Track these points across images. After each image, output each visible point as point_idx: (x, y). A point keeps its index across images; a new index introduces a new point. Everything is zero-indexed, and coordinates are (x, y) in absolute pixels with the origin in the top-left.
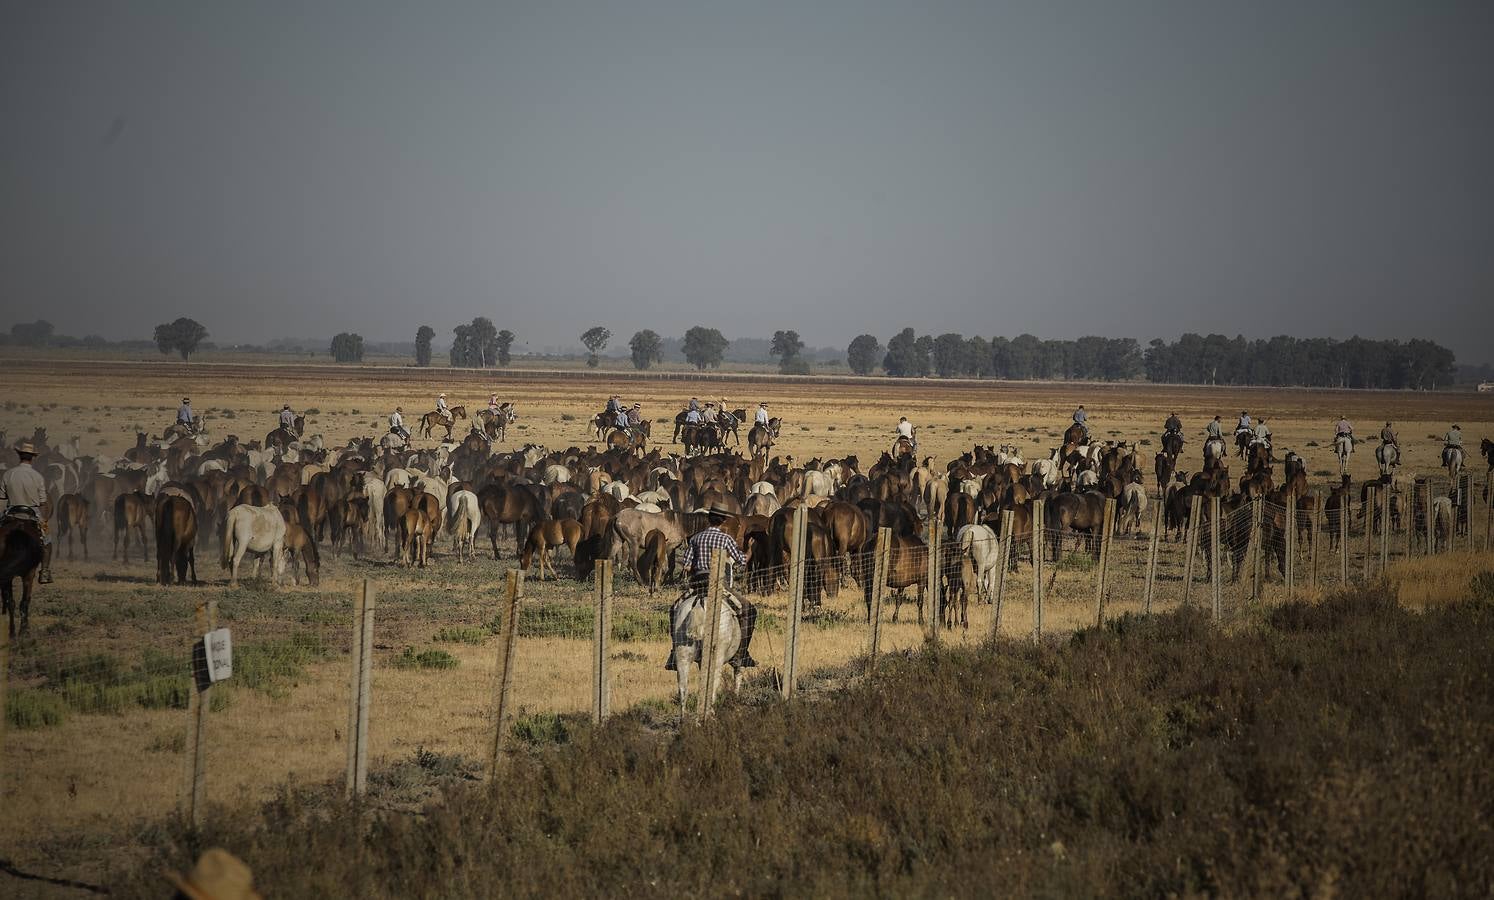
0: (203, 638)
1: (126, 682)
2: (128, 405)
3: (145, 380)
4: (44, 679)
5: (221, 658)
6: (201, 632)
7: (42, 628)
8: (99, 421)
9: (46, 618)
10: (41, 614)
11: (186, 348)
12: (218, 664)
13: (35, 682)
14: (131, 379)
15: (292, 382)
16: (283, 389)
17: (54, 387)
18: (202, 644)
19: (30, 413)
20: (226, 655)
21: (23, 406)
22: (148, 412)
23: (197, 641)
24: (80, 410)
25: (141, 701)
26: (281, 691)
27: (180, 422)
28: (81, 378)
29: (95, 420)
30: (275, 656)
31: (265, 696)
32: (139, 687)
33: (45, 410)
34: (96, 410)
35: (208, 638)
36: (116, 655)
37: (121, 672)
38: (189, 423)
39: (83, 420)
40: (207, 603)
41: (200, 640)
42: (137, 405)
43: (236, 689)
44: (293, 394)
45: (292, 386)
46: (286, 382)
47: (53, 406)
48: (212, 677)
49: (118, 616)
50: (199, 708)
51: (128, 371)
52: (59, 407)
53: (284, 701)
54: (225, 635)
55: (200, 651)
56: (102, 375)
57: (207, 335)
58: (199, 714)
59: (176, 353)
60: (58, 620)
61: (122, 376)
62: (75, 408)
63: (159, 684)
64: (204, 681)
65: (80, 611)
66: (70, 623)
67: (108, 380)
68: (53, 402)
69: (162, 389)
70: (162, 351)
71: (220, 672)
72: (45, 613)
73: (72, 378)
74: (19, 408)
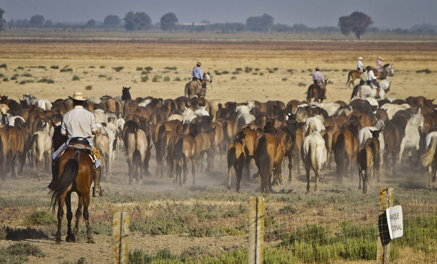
0: (385, 212)
1: (332, 242)
2: (324, 68)
3: (333, 52)
4: (280, 241)
5: (397, 224)
6: (384, 208)
7: (277, 209)
8: (305, 79)
9: (279, 204)
10: (275, 201)
11: (359, 32)
12: (395, 228)
13: (273, 243)
14: (324, 52)
15: (428, 52)
16: (423, 57)
17: (275, 57)
18: (385, 215)
19: (261, 74)
20: (400, 222)
21: (257, 70)
22: (336, 73)
23: (381, 213)
24: (293, 72)
25: (341, 254)
26: (430, 248)
27: (195, 79)
28: (292, 52)
29: (302, 78)
30: (426, 226)
31: (420, 251)
32: (340, 246)
33: (271, 72)
34: (303, 72)
35: (388, 211)
36: (324, 225)
37: (328, 237)
38: (200, 80)
39: (295, 78)
40: (387, 189)
41: (383, 213)
42: (329, 68)
43: (402, 248)
44: (429, 60)
45: (429, 54)
46: (424, 52)
47: (276, 69)
48: (392, 237)
49: (325, 202)
50: (383, 256)
51: (322, 47)
52: (279, 70)
53: (432, 255)
54: (399, 209)
55: (383, 220)
56: (305, 49)
57: (372, 23)
58: (383, 260)
59: (353, 35)
60: (286, 205)
61: (319, 50)
62: (290, 71)
63: (353, 244)
64: (386, 238)
65: (299, 199)
66: (294, 207)
67: (309, 52)
68: (275, 67)
69: (344, 57)
70: (343, 33)
71: (396, 233)
72: (278, 200)
73: (286, 51)
74: (254, 71)
